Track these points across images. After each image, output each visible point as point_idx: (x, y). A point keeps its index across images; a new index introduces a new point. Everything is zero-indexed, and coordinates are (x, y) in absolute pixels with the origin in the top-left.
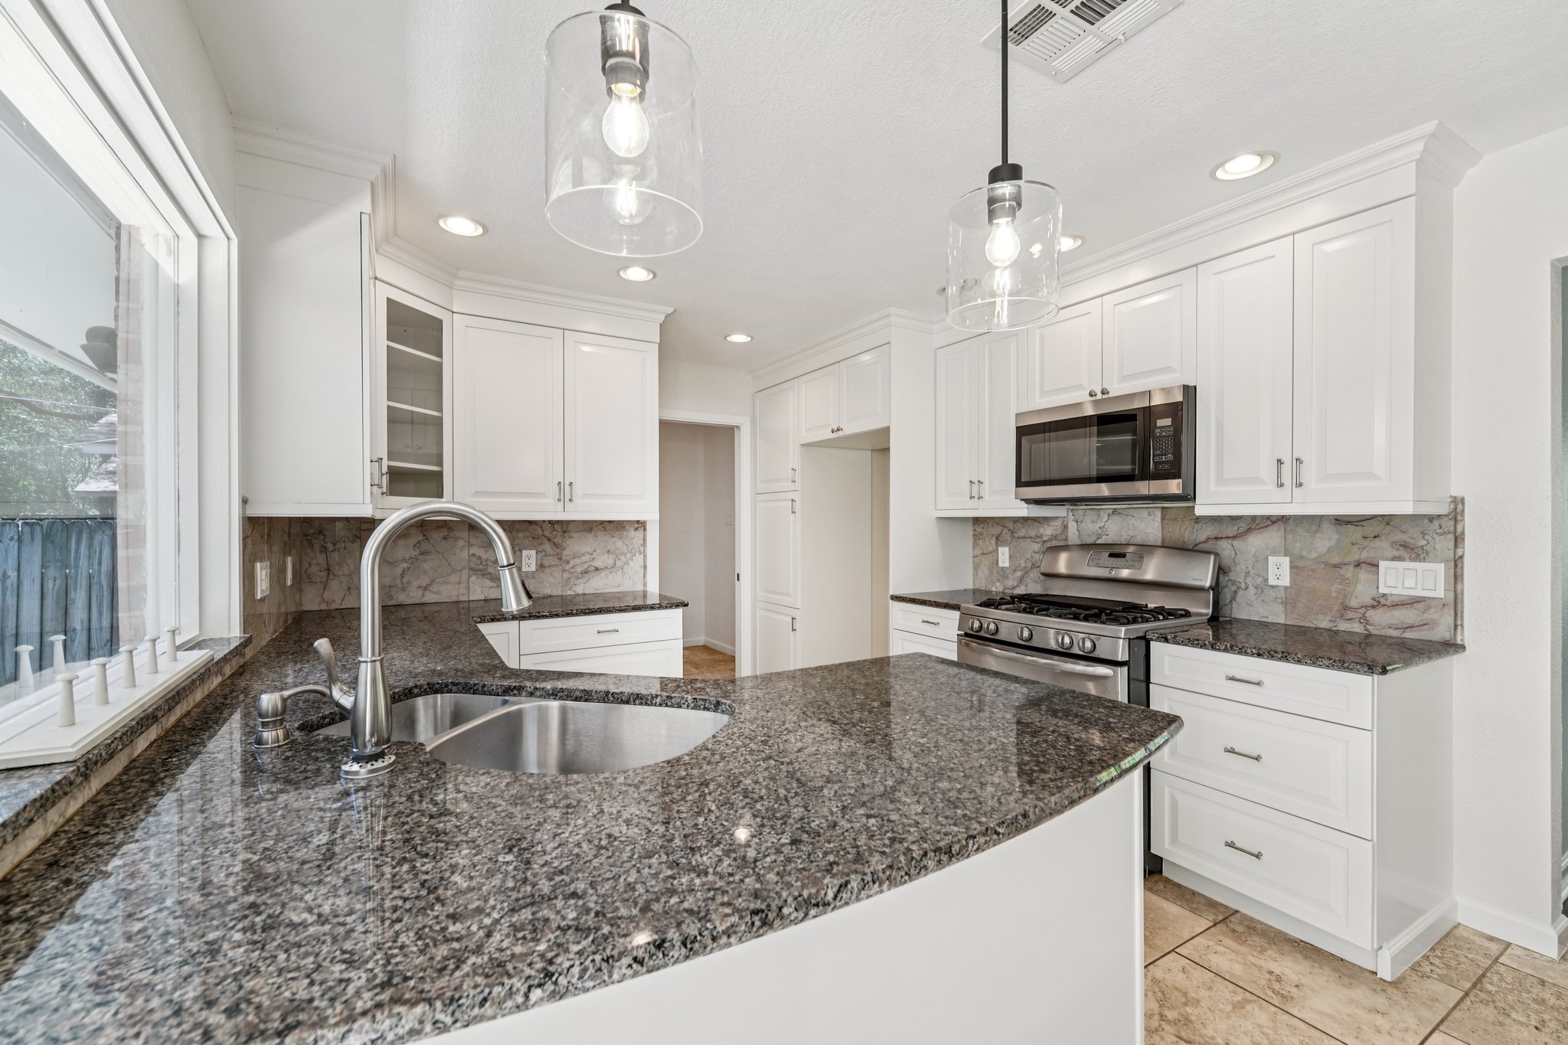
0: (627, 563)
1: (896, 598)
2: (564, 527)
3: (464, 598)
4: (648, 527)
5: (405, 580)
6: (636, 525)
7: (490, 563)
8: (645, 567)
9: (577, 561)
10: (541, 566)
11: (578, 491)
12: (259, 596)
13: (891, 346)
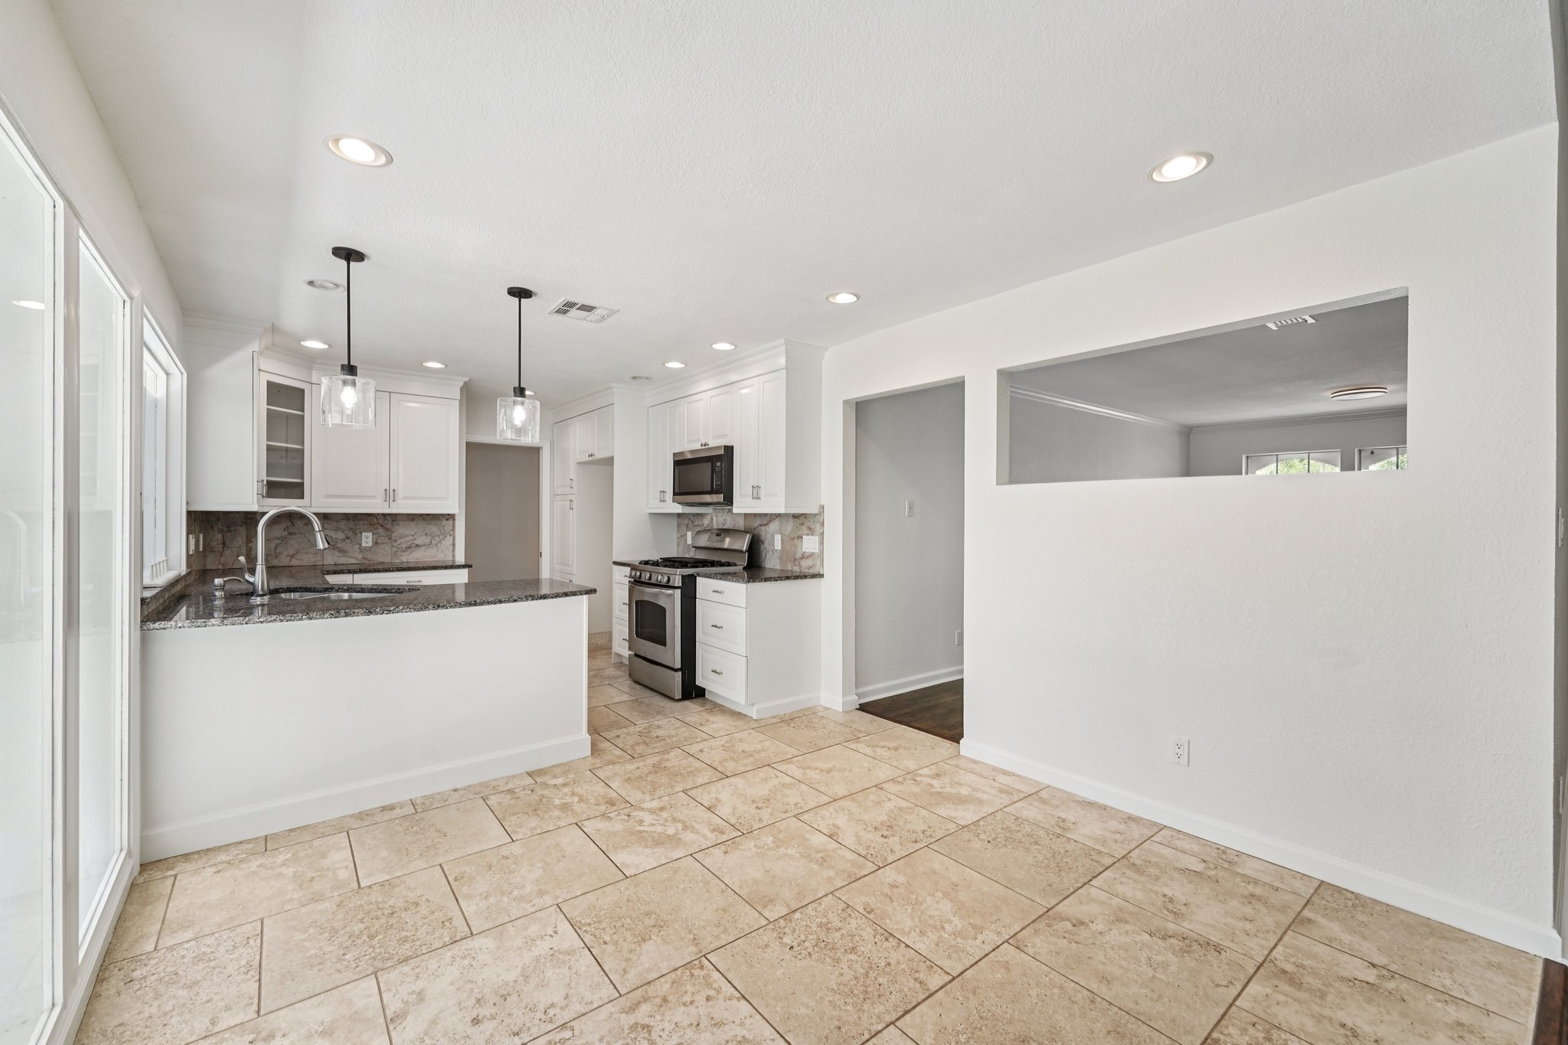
0: (440, 542)
1: (615, 563)
2: (394, 518)
3: (319, 563)
4: (457, 518)
5: (278, 551)
6: (448, 517)
7: (338, 541)
8: (454, 545)
9: (403, 540)
10: (376, 543)
11: (400, 494)
12: (191, 553)
13: (615, 406)
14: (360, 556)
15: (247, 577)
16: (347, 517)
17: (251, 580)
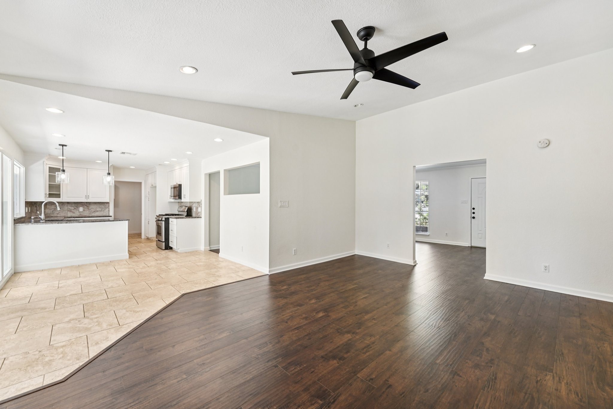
0: (105, 210)
2: (90, 203)
3: (66, 216)
4: (110, 203)
5: (53, 212)
6: (108, 203)
7: (72, 209)
8: (109, 211)
9: (93, 209)
10: (84, 210)
11: (90, 196)
12: (26, 212)
13: (157, 172)
14: (79, 214)
15: (40, 216)
16: (75, 203)
17: (40, 217)
